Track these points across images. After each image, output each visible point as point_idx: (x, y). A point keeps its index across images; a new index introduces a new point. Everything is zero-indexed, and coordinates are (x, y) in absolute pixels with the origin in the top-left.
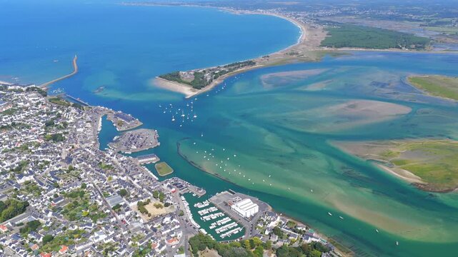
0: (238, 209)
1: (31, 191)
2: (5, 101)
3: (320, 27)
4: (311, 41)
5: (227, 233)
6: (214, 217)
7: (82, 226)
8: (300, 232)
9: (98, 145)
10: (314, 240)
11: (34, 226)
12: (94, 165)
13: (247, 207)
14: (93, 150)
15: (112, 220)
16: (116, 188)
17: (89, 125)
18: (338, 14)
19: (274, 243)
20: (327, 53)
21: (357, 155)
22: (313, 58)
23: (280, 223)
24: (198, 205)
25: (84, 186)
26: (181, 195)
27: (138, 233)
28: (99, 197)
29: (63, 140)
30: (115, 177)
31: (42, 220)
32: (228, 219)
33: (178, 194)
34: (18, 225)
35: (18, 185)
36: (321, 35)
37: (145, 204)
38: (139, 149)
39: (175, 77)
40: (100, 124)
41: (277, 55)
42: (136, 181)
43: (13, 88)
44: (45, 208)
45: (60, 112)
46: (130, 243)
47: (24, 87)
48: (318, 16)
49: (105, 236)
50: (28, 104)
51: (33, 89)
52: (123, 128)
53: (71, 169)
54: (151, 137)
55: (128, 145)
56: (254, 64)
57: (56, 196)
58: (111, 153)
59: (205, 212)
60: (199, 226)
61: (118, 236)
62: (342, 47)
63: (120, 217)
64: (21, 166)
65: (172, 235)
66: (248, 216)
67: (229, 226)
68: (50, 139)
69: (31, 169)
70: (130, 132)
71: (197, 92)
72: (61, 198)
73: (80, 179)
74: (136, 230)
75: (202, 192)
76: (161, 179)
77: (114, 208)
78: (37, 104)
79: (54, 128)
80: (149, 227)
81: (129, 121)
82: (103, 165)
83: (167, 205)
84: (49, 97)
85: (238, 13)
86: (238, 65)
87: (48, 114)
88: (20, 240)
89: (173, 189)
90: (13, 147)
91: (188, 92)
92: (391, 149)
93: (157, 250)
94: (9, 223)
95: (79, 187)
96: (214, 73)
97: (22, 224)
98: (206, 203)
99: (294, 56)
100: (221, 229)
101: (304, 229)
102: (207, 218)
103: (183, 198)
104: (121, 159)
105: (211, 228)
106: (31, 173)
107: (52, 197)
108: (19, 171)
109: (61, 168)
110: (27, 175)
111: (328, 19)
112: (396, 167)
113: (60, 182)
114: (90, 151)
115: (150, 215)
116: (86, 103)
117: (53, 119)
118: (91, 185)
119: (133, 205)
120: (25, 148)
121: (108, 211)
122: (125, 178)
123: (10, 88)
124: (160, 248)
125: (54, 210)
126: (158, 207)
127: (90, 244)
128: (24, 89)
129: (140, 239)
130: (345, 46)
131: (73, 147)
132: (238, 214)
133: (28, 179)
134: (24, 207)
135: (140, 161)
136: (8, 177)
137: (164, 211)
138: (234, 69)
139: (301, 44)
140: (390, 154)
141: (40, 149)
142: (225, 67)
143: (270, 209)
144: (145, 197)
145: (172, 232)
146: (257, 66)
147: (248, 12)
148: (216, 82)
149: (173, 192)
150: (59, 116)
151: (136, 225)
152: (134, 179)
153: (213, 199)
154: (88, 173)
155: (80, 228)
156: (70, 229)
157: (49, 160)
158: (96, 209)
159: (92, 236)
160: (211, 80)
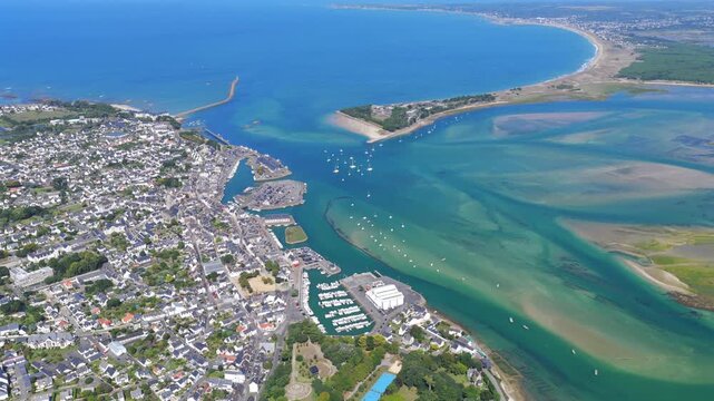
0: (373, 297)
1: (116, 245)
2: (125, 131)
3: (630, 47)
4: (603, 68)
5: (347, 327)
6: (337, 303)
7: (160, 293)
8: (451, 338)
9: (220, 197)
10: (466, 350)
11: (104, 286)
12: (205, 220)
13: (386, 295)
14: (210, 202)
15: (200, 291)
16: (222, 253)
17: (218, 170)
18: (672, 27)
19: (407, 347)
20: (623, 87)
21: (596, 243)
22: (594, 95)
23: (428, 322)
24: (324, 287)
25: (182, 246)
26: (304, 270)
27: (227, 311)
28: (195, 261)
29: (178, 185)
30: (225, 239)
31: (115, 281)
32: (356, 309)
33: (301, 268)
34: (86, 283)
35: (103, 237)
36: (627, 58)
37: (250, 276)
38: (274, 207)
39: (364, 113)
40: (234, 170)
41: (538, 88)
42: (250, 246)
43: (141, 115)
44: (124, 267)
45: (189, 150)
46: (211, 322)
47: (154, 115)
48: (636, 29)
49: (183, 309)
50: (152, 138)
51: (165, 119)
52: (263, 178)
53: (175, 223)
54: (295, 192)
55: (260, 199)
56: (493, 99)
57: (143, 254)
58: (232, 208)
59: (327, 295)
60: (312, 313)
61: (200, 312)
62: (653, 79)
63: (212, 288)
64: (116, 213)
65: (269, 319)
66: (386, 308)
67: (354, 318)
68: (163, 183)
69: (125, 219)
70: (270, 184)
71: (388, 135)
72: (148, 257)
73: (180, 237)
74: (225, 306)
75: (335, 269)
76: (287, 247)
77: (209, 277)
78: (163, 138)
79: (173, 170)
80: (244, 305)
81: (273, 168)
82: (217, 222)
83: (279, 281)
84: (182, 130)
85: (502, 22)
86: (466, 100)
87: (171, 152)
88: (82, 301)
89: (296, 262)
90: (114, 190)
91: (374, 134)
92: (658, 240)
93: (242, 334)
94: (76, 280)
95: (176, 246)
96: (422, 110)
97: (90, 282)
98: (335, 285)
99: (564, 90)
100: (341, 321)
101: (460, 335)
102: (328, 304)
103: (306, 275)
104: (242, 216)
105: (327, 316)
106: (123, 223)
107: (138, 255)
108: (110, 220)
109: (161, 220)
110: (117, 225)
111: (652, 34)
112: (654, 266)
113: (154, 238)
114: (206, 203)
115: (251, 291)
116: (227, 142)
117: (176, 159)
118: (191, 245)
119: (235, 276)
120: (128, 193)
121: (199, 279)
122: (237, 242)
123: (137, 115)
124: (246, 332)
125: (135, 270)
126: (266, 281)
127: (162, 316)
128: (154, 118)
129: (226, 318)
130: (659, 77)
131: (187, 196)
132: (372, 304)
133: (117, 230)
134: (101, 262)
135: (267, 221)
136: (96, 227)
137: (273, 287)
138: (457, 106)
139: (586, 72)
140: (653, 246)
141: (146, 195)
142: (445, 101)
143: (422, 302)
144: (253, 267)
145: (270, 315)
146: (498, 102)
147: (520, 21)
148: (422, 123)
149: (296, 266)
150: (185, 155)
151: (228, 301)
152: (248, 244)
153: (347, 280)
154: (193, 230)
155: (158, 296)
156: (145, 295)
157: (151, 210)
158: (186, 275)
159: (167, 307)
160: (414, 120)
